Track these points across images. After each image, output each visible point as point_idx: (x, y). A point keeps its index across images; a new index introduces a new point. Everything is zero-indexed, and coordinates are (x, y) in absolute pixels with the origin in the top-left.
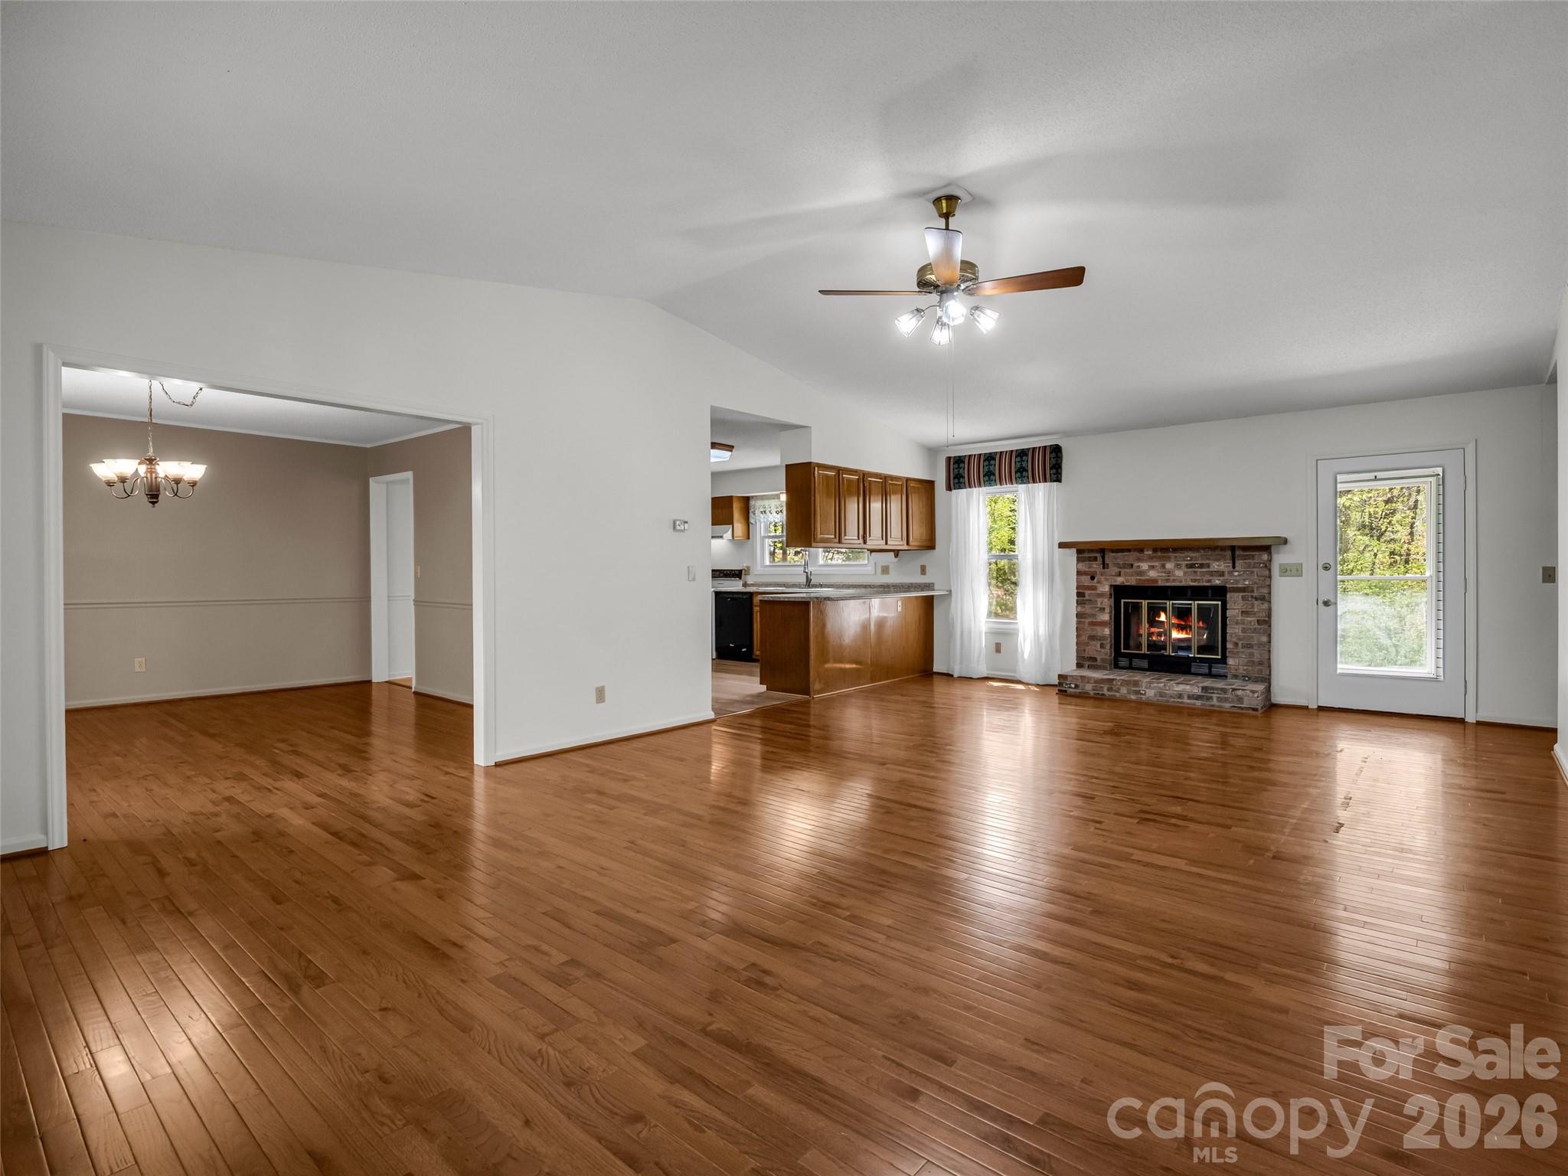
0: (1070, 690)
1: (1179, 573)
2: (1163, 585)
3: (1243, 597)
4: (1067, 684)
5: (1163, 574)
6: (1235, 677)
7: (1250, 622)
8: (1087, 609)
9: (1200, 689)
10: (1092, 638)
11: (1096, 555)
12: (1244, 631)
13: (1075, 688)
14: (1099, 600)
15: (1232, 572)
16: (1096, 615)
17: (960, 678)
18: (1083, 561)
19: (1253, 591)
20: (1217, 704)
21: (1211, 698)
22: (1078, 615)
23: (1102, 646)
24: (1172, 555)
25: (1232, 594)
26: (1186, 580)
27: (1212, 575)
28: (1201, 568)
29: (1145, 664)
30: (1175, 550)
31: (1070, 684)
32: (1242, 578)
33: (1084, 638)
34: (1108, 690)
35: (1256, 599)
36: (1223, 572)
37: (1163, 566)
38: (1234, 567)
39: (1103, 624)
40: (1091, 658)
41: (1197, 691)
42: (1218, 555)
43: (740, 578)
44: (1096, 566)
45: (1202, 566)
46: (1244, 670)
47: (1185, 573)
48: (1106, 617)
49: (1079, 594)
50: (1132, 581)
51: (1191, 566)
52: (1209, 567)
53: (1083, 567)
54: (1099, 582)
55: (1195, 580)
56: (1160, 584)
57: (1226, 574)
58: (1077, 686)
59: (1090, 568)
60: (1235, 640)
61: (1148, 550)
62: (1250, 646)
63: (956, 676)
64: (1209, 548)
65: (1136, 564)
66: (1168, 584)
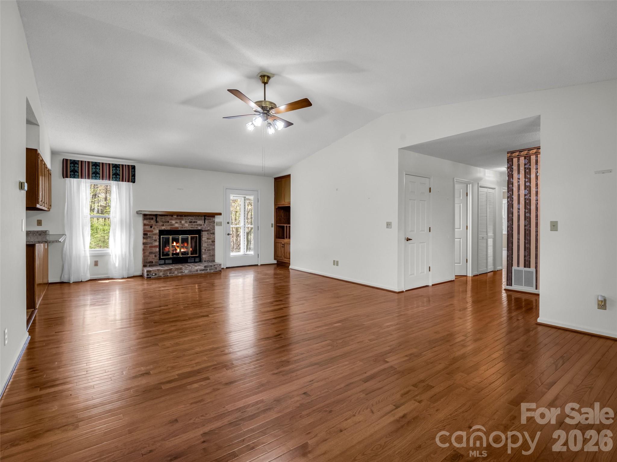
0: (153, 276)
1: (187, 225)
2: (180, 229)
3: (207, 233)
4: (151, 274)
5: (181, 225)
6: (205, 261)
7: (210, 242)
8: (149, 241)
9: (204, 267)
10: (151, 253)
11: (153, 217)
12: (208, 245)
13: (155, 275)
14: (154, 237)
15: (204, 224)
16: (153, 243)
17: (74, 283)
18: (147, 220)
19: (210, 231)
20: (209, 271)
21: (207, 269)
22: (144, 244)
23: (155, 256)
24: (184, 218)
25: (204, 232)
26: (189, 227)
27: (198, 226)
28: (194, 223)
29: (171, 261)
30: (185, 216)
31: (152, 274)
32: (207, 226)
33: (147, 254)
34: (170, 273)
35: (211, 234)
36: (201, 224)
37: (181, 222)
38: (205, 223)
39: (155, 247)
40: (150, 262)
41: (203, 268)
42: (200, 218)
44: (153, 222)
45: (194, 222)
46: (208, 259)
47: (189, 225)
48: (157, 244)
49: (145, 234)
50: (168, 228)
51: (191, 222)
52: (197, 222)
53: (146, 222)
54: (154, 229)
55: (192, 228)
56: (179, 229)
57: (202, 225)
58: (156, 274)
59: (150, 222)
60: (205, 248)
61: (175, 216)
62: (209, 250)
63: (71, 282)
64: (197, 216)
65: (170, 221)
66: (182, 229)
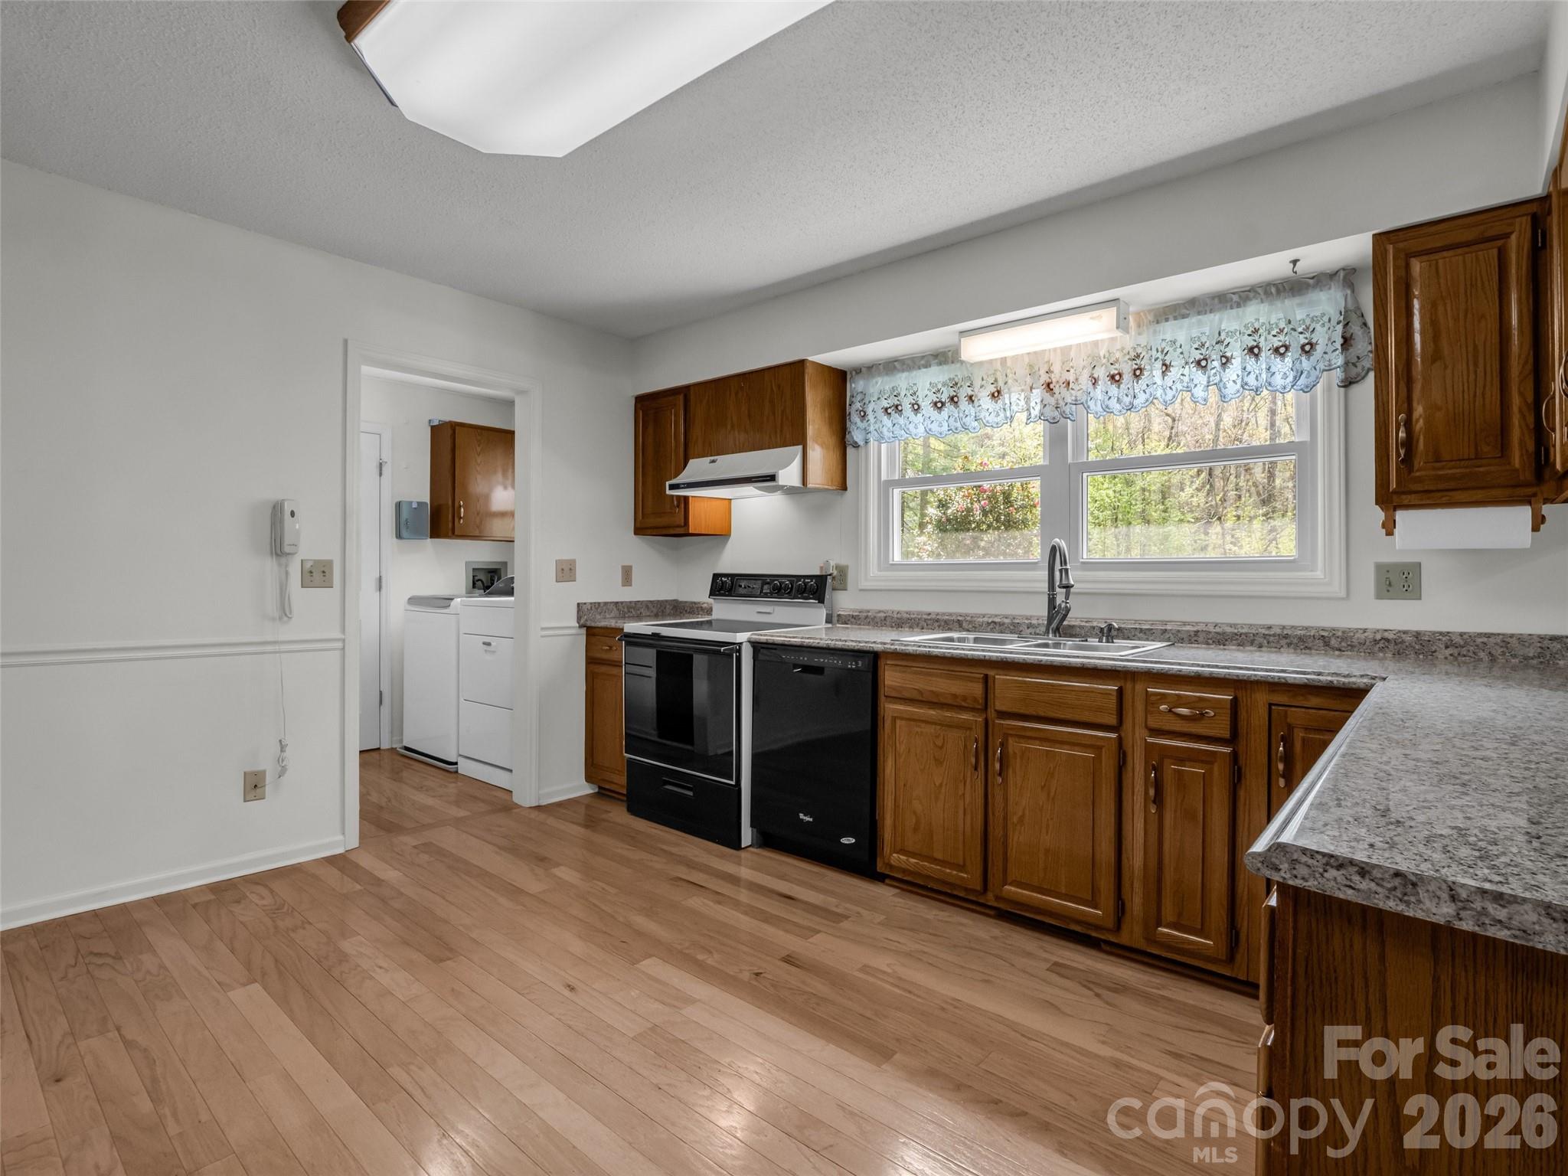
43: (821, 601)
